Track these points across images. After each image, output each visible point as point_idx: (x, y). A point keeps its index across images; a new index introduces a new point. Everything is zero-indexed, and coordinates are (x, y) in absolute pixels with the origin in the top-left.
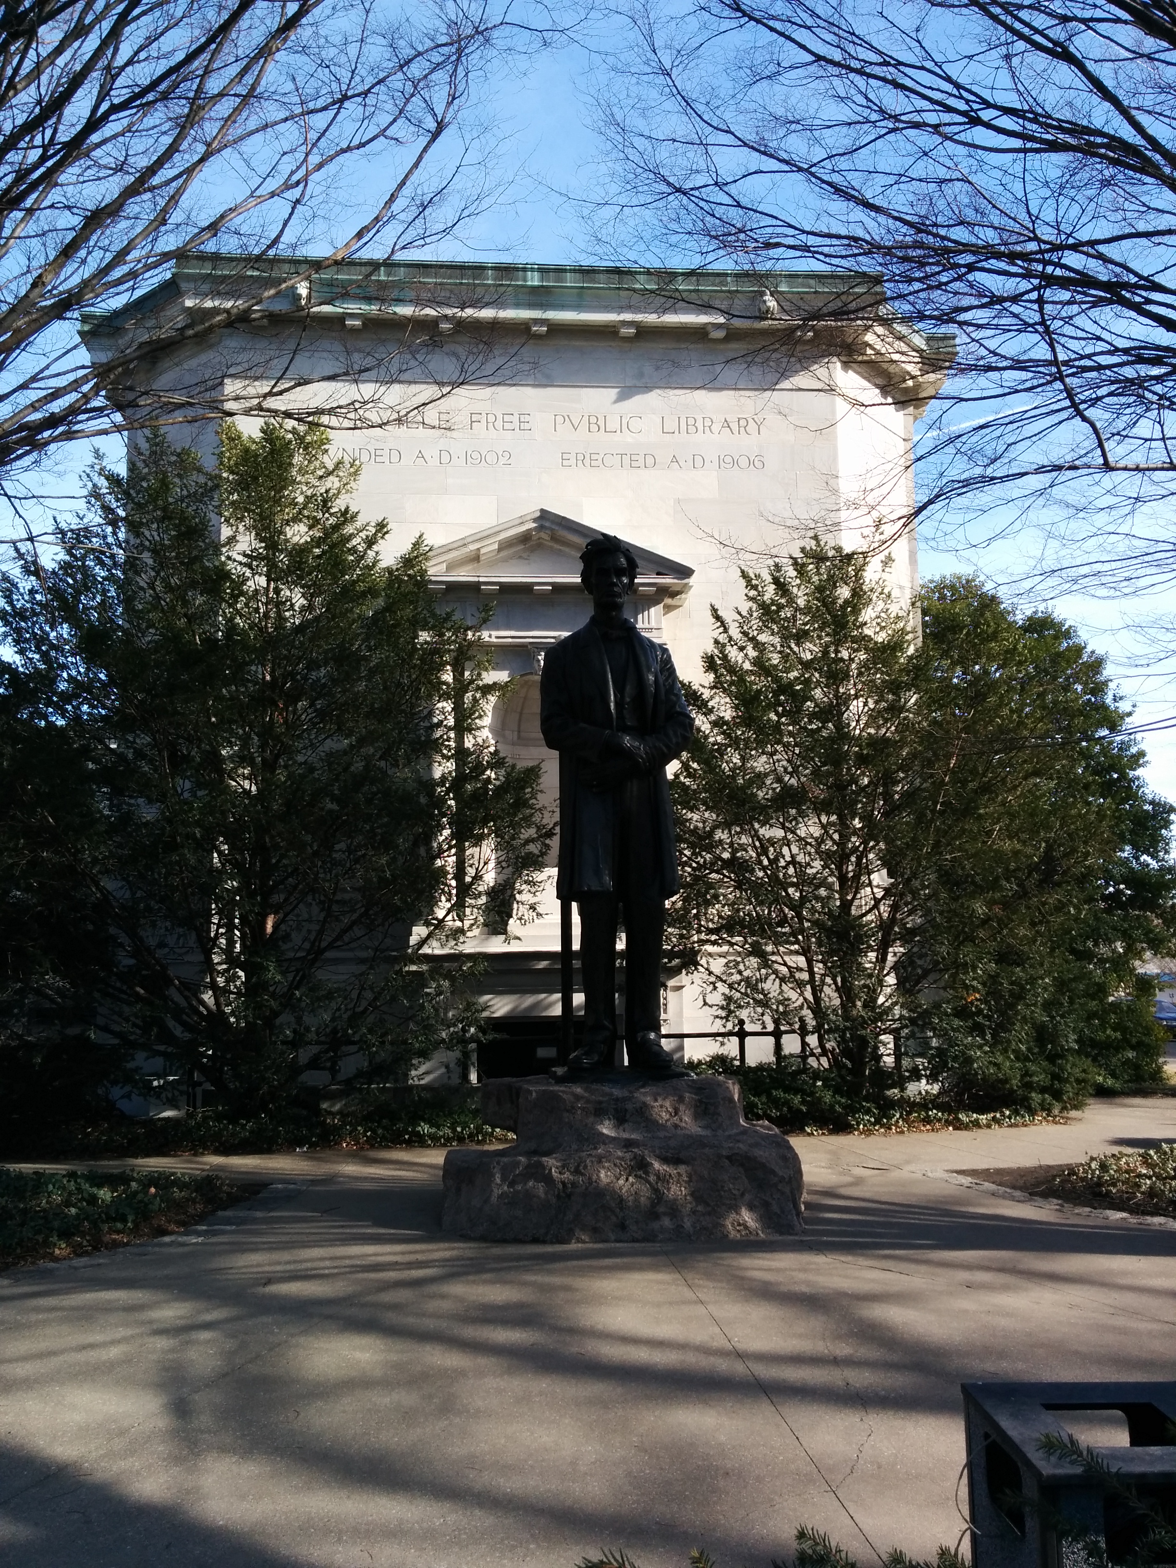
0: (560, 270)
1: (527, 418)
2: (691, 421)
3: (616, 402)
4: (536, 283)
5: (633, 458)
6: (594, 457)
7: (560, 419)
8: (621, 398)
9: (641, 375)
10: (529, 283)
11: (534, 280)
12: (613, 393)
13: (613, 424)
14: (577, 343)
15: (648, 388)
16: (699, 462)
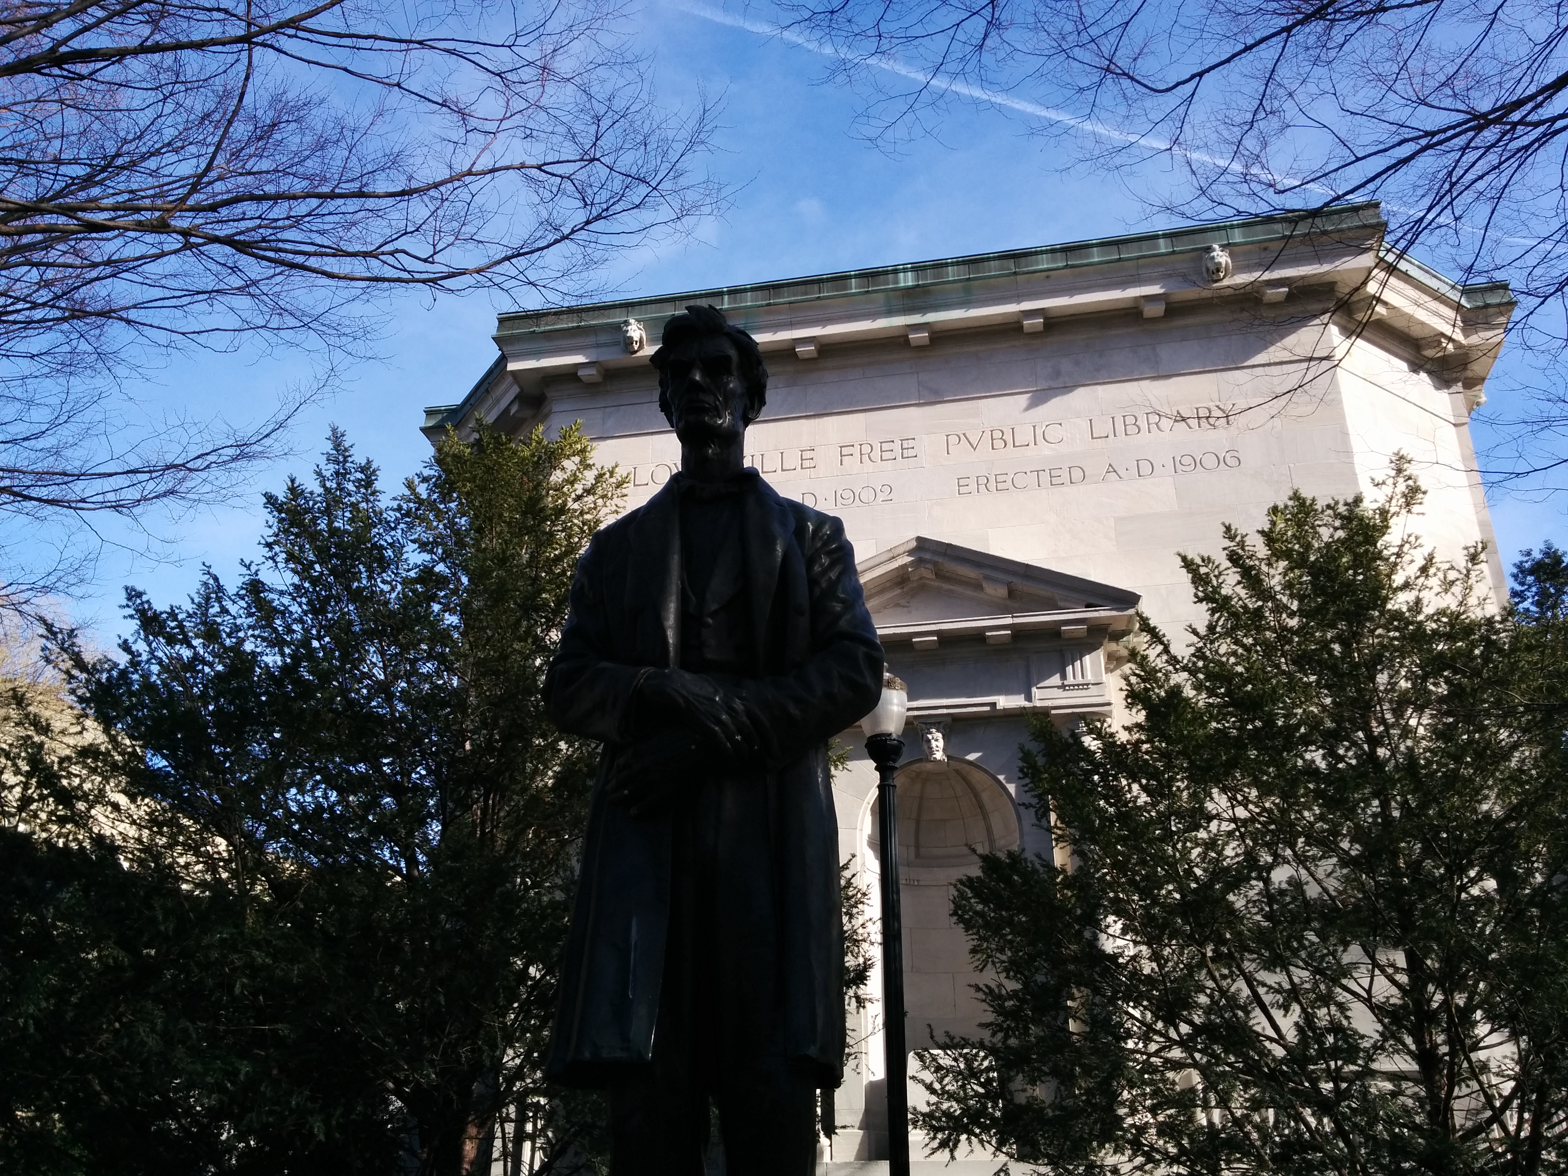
0: (939, 265)
1: (911, 443)
2: (1130, 420)
3: (1027, 409)
4: (910, 284)
5: (1054, 473)
6: (1000, 478)
7: (953, 439)
8: (1034, 403)
9: (1057, 374)
10: (902, 285)
11: (907, 280)
12: (1023, 400)
13: (1024, 435)
14: (972, 349)
15: (1067, 388)
16: (1146, 468)
